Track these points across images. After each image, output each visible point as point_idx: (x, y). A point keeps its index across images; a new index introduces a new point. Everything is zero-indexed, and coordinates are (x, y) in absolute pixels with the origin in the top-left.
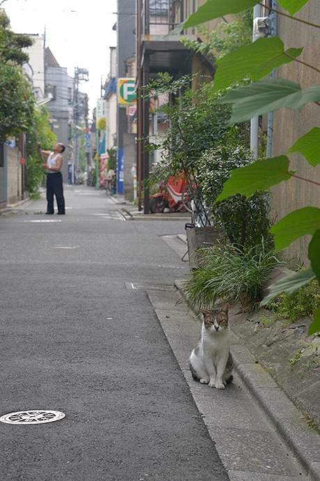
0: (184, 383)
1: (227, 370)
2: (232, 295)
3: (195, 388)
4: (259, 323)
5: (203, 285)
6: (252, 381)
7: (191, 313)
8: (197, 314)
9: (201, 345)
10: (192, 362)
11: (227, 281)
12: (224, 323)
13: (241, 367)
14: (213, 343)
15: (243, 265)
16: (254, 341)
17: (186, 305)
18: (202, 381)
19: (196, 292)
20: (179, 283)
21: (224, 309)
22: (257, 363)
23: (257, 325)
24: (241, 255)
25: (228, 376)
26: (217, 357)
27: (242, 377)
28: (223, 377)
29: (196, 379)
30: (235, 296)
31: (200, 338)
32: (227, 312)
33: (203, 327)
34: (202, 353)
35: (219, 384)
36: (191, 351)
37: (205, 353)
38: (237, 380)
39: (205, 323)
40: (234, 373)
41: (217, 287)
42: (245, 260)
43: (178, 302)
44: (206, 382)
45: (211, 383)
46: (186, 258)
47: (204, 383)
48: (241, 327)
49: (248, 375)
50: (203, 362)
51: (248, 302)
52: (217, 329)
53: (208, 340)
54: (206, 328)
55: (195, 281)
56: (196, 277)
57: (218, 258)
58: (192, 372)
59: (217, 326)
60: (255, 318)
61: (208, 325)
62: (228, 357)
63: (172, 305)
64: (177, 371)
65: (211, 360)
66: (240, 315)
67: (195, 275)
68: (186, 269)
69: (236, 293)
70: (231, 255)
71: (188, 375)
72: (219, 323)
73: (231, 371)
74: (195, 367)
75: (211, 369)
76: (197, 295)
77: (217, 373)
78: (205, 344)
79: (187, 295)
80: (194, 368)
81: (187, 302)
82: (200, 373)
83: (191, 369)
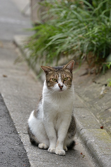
0: (21, 148)
1: (70, 135)
2: (77, 54)
3: (32, 153)
4: (106, 85)
5: (46, 42)
6: (96, 147)
7: (32, 73)
8: (38, 74)
9: (41, 107)
10: (30, 125)
11: (72, 38)
12: (68, 81)
13: (85, 132)
14: (55, 105)
15: (92, 21)
16: (101, 105)
17: (26, 63)
18: (41, 146)
19: (37, 49)
20: (19, 39)
21: (69, 66)
22: (102, 128)
23: (104, 88)
24: (90, 10)
25: (69, 142)
26: (59, 121)
27: (85, 143)
28: (64, 142)
29: (34, 143)
30: (81, 55)
31: (41, 99)
32: (71, 70)
33: (45, 87)
34: (42, 115)
35: (60, 150)
36: (29, 114)
37: (45, 115)
38: (79, 147)
39: (48, 82)
40: (77, 139)
41: (61, 44)
42: (95, 15)
43: (17, 60)
44: (45, 147)
45: (51, 149)
46: (28, 12)
47: (43, 149)
48: (86, 89)
49: (91, 140)
50: (43, 125)
51: (95, 63)
52: (61, 87)
53: (49, 100)
54: (48, 87)
55: (37, 37)
56: (39, 33)
57: (64, 12)
58: (30, 135)
59: (61, 84)
60: (102, 80)
61: (50, 84)
62: (70, 120)
63: (10, 63)
64: (13, 135)
65: (51, 123)
66: (86, 76)
67: (37, 30)
68: (28, 24)
69: (83, 52)
70: (79, 9)
71: (26, 139)
72: (64, 81)
73: (73, 136)
74: (35, 130)
75: (51, 133)
76: (39, 53)
77: (57, 137)
78: (46, 106)
79: (28, 52)
80: (33, 132)
81: (28, 61)
82: (39, 137)
83: (30, 133)
